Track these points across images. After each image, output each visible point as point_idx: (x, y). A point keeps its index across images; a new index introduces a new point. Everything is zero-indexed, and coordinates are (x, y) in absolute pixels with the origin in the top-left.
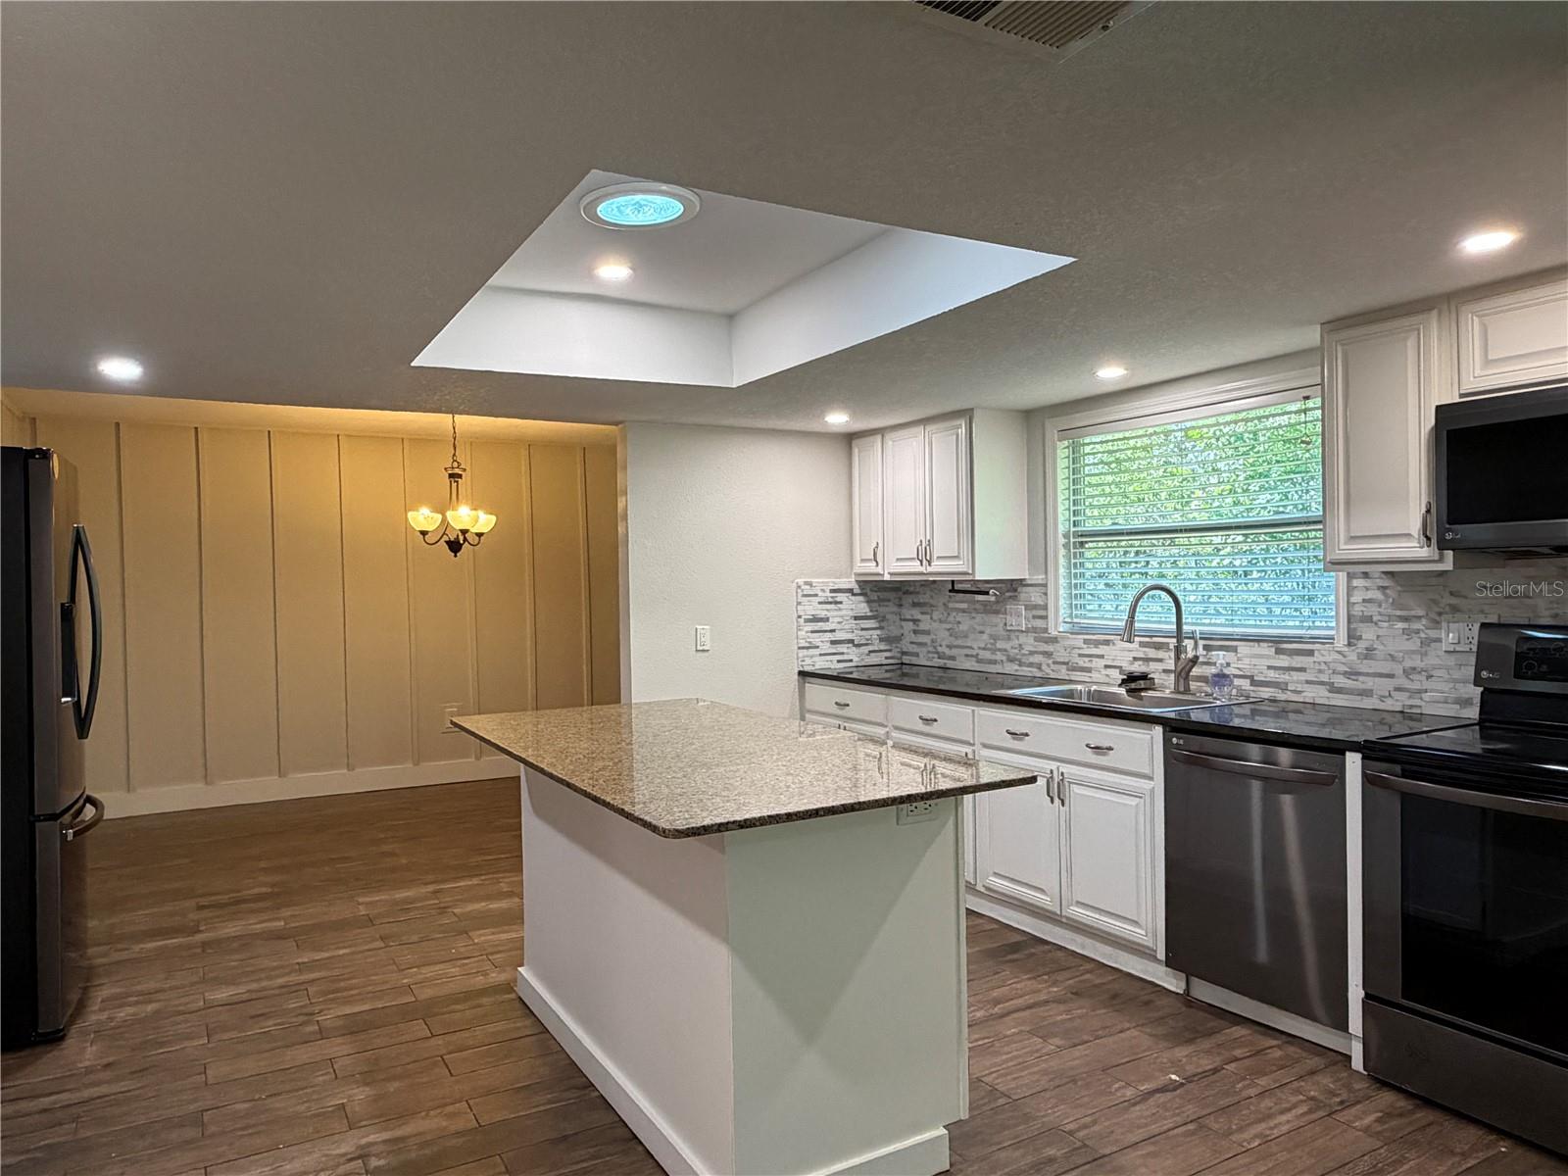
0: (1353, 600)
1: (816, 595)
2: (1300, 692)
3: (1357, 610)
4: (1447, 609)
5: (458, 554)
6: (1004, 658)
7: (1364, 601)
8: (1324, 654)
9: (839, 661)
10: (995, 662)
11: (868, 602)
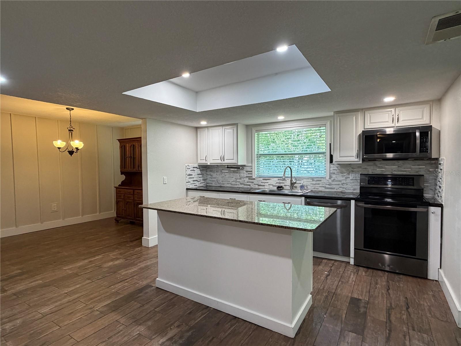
0: (331, 169)
1: (190, 169)
2: (318, 189)
3: (331, 172)
4: (351, 171)
5: (72, 155)
6: (239, 184)
7: (333, 170)
8: (324, 181)
9: (195, 186)
10: (237, 185)
11: (200, 170)
